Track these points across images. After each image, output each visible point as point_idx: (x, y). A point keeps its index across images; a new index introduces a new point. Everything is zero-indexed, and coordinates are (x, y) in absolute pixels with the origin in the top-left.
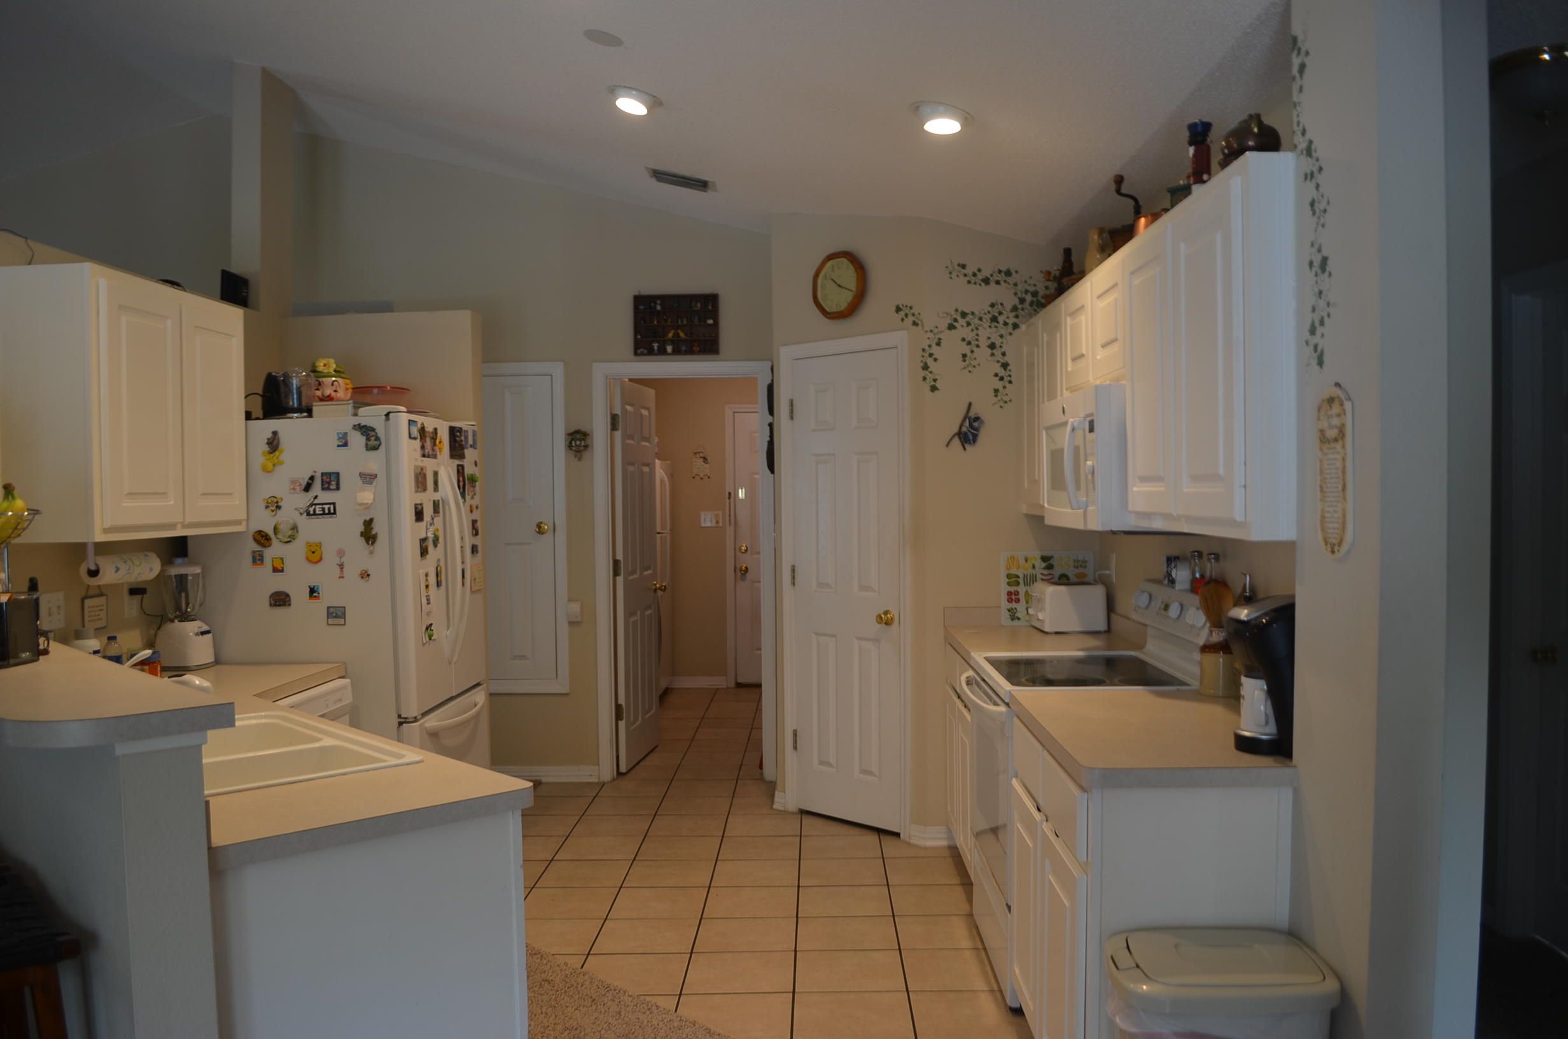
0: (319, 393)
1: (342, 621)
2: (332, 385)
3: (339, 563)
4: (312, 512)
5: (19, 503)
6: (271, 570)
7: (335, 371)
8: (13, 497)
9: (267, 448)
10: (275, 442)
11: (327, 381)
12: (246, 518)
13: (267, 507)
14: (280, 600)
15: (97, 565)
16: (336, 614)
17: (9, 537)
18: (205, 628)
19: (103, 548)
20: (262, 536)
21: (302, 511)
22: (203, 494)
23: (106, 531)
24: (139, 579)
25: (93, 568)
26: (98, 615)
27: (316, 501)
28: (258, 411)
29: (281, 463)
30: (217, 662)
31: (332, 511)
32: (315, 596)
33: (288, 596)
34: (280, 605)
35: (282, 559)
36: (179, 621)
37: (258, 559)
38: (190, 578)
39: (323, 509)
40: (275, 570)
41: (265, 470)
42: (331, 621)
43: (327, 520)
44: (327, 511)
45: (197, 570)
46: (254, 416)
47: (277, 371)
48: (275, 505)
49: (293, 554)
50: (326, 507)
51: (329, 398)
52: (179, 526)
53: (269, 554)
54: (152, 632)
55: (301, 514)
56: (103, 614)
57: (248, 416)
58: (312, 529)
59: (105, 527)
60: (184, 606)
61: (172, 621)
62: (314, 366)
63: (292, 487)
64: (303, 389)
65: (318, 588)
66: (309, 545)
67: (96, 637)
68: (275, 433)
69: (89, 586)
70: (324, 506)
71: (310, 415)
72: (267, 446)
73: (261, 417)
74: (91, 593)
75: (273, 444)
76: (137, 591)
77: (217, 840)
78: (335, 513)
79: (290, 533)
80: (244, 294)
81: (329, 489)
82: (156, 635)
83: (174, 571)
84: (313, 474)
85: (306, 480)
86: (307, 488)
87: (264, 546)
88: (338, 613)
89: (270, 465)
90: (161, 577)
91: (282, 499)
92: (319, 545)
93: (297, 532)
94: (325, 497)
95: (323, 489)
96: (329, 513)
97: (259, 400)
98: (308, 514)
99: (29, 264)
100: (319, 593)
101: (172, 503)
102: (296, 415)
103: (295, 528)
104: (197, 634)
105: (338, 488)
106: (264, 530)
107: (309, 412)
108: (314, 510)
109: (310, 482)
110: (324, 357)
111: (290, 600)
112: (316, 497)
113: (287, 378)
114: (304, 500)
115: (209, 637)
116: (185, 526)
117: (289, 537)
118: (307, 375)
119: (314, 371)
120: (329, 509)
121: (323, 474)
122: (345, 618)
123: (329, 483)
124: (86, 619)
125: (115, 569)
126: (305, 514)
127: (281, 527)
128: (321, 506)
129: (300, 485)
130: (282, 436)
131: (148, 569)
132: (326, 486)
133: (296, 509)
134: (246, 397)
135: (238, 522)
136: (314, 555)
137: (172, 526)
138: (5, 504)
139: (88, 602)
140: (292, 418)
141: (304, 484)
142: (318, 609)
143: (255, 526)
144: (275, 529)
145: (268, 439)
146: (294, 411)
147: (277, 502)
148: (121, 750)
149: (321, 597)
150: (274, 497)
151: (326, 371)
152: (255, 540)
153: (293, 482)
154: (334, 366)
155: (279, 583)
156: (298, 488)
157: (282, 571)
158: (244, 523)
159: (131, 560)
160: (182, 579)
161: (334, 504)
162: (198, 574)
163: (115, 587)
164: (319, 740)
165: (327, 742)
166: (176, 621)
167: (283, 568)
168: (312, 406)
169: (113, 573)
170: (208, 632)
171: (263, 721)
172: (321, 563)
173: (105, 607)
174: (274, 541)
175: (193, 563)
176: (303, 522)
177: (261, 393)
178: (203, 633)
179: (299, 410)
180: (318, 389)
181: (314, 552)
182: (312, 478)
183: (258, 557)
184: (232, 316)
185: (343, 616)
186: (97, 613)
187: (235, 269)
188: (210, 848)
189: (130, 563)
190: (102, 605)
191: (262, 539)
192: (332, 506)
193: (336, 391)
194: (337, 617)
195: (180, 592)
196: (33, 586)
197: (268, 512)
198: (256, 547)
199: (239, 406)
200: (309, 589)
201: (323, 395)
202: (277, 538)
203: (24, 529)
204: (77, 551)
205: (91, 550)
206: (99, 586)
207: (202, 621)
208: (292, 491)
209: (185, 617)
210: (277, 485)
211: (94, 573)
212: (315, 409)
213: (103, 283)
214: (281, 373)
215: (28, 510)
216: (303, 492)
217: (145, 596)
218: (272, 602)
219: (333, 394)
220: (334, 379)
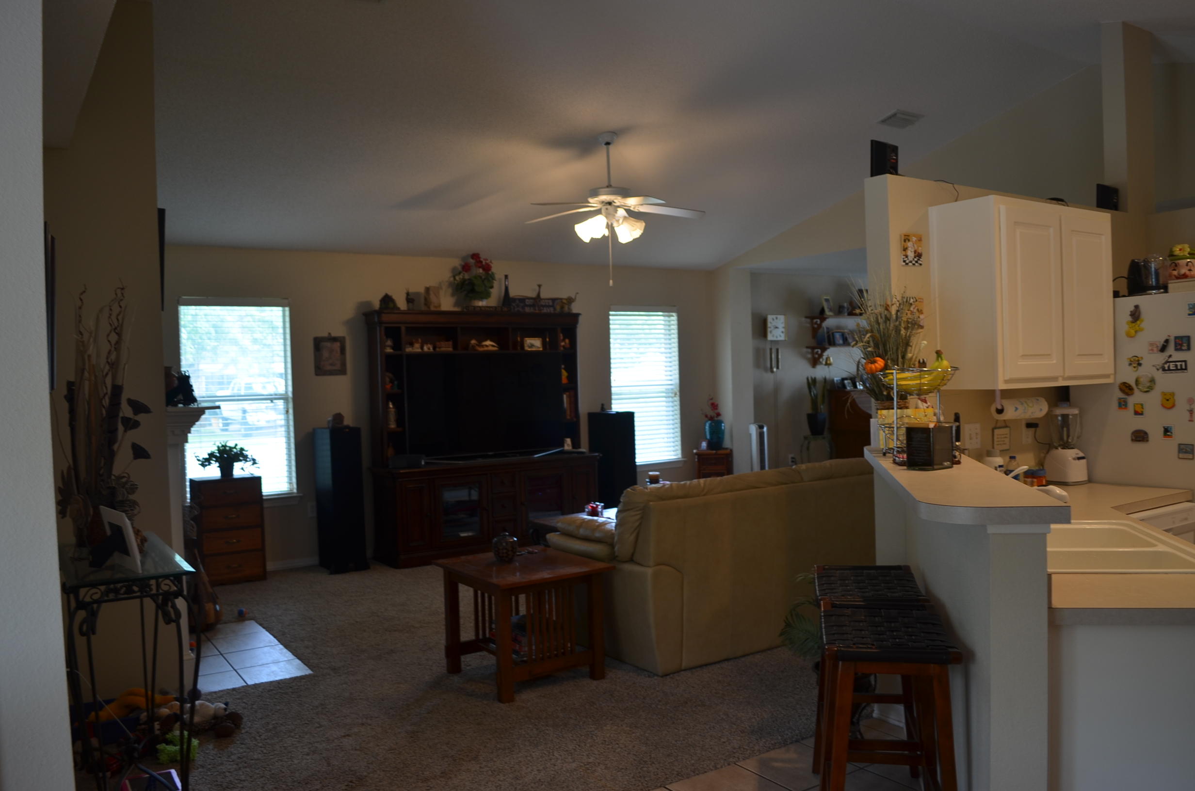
0: (1175, 273)
1: (1190, 456)
2: (1187, 265)
3: (1189, 409)
4: (1166, 368)
5: (945, 363)
6: (1133, 412)
7: (1189, 254)
8: (942, 359)
9: (1130, 319)
10: (1137, 314)
11: (1183, 262)
12: (1113, 372)
13: (1130, 364)
14: (1140, 436)
15: (1002, 406)
16: (1186, 450)
17: (939, 385)
18: (1081, 454)
19: (1007, 394)
20: (1127, 387)
21: (1158, 367)
22: (1079, 355)
23: (1007, 382)
24: (1033, 417)
25: (999, 407)
26: (1004, 441)
27: (1171, 360)
28: (1124, 290)
29: (1142, 330)
30: (1090, 480)
31: (1184, 367)
32: (1168, 435)
33: (1146, 433)
34: (1139, 441)
35: (1142, 405)
36: (1062, 449)
37: (1123, 404)
38: (1071, 417)
39: (1176, 366)
40: (1137, 413)
41: (1129, 335)
42: (1181, 455)
43: (1180, 375)
44: (1179, 368)
45: (1076, 411)
46: (1121, 294)
47: (1139, 258)
48: (1136, 362)
49: (1151, 401)
50: (1179, 364)
51: (1185, 276)
52: (1060, 379)
53: (1132, 400)
54: (1042, 455)
55: (1158, 370)
56: (1007, 440)
57: (1116, 294)
58: (1166, 382)
59: (1006, 379)
60: (1065, 438)
61: (1057, 448)
62: (1171, 251)
63: (1150, 348)
64: (1160, 271)
65: (1171, 429)
66: (1164, 394)
67: (1001, 456)
68: (1137, 307)
69: (997, 420)
70: (1177, 363)
71: (1166, 291)
72: (1130, 317)
73: (1127, 295)
74: (998, 425)
75: (1136, 315)
76: (1031, 425)
77: (1057, 603)
78: (1186, 369)
79: (1148, 384)
80: (1115, 200)
81: (1181, 350)
82: (1045, 457)
83: (1059, 411)
84: (1168, 338)
85: (1162, 342)
86: (1163, 349)
87: (1128, 394)
88: (1188, 449)
89: (1133, 332)
90: (1049, 416)
91: (1142, 358)
92: (1173, 394)
93: (1155, 383)
94: (1178, 356)
95: (1176, 350)
96: (1182, 369)
97: (1124, 282)
98: (1164, 370)
99: (956, 201)
100: (1171, 433)
101: (1055, 362)
102: (1154, 291)
103: (1152, 381)
104: (1074, 459)
105: (1189, 349)
106: (1127, 382)
107: (1165, 289)
108: (1169, 367)
109: (1165, 344)
110: (1179, 243)
111: (1148, 437)
112: (1170, 356)
113: (1147, 262)
114: (1161, 358)
115: (1084, 461)
116: (1064, 379)
117: (1148, 387)
118: (1165, 259)
119: (1171, 255)
120: (1181, 365)
121: (1176, 338)
122: (1193, 454)
123: (1181, 345)
124: (995, 443)
125: (1014, 409)
126: (1161, 370)
127: (1141, 380)
128: (1174, 363)
129: (1157, 347)
130: (1143, 309)
131: (1039, 409)
132: (1178, 347)
133: (1153, 366)
134: (1114, 280)
135: (1107, 376)
136: (1168, 402)
137: (1055, 379)
138: (937, 364)
139: (997, 432)
140: (1151, 294)
141: (1160, 345)
142: (1172, 445)
143: (1121, 379)
144: (1137, 382)
145: (1131, 312)
146: (1153, 288)
147: (1138, 361)
148: (991, 530)
149: (1173, 436)
150: (1135, 356)
151: (1182, 254)
152: (1121, 390)
153: (1151, 344)
154: (1188, 250)
155: (1139, 423)
156: (1155, 349)
157: (1142, 414)
158: (1112, 377)
159: (1026, 402)
160: (1065, 417)
161: (1185, 361)
162: (1076, 415)
163: (1016, 421)
164: (1154, 546)
165: (1161, 548)
166: (1059, 448)
167: (1142, 412)
168: (1167, 284)
169: (1013, 412)
170: (1083, 458)
171: (1114, 527)
172: (1174, 409)
173: (1008, 436)
174: (1136, 390)
175: (1071, 406)
176: (1159, 375)
177: (1126, 275)
178: (1079, 458)
179: (1157, 287)
180: (1174, 270)
181: (1168, 400)
182: (1167, 341)
183: (1123, 403)
184: (1103, 219)
185: (1192, 452)
186: (1002, 439)
187: (1107, 182)
188: (1050, 608)
189: (1026, 405)
190: (1006, 434)
191: (1127, 389)
192: (1183, 364)
193: (1190, 270)
194: (1186, 452)
195: (1063, 428)
196: (957, 418)
197: (1131, 368)
198: (1122, 395)
199: (1108, 287)
200: (1163, 429)
201: (1179, 274)
202: (1138, 389)
203: (949, 380)
204: (989, 395)
205: (998, 394)
206: (1004, 420)
207: (1079, 449)
208: (1151, 352)
209: (1066, 446)
210: (1139, 347)
211: (1000, 411)
212: (1170, 286)
213: (1003, 208)
214: (1142, 259)
215: (951, 367)
216: (1159, 352)
217: (1038, 429)
218: (1134, 438)
219: (1188, 273)
220: (1189, 260)
